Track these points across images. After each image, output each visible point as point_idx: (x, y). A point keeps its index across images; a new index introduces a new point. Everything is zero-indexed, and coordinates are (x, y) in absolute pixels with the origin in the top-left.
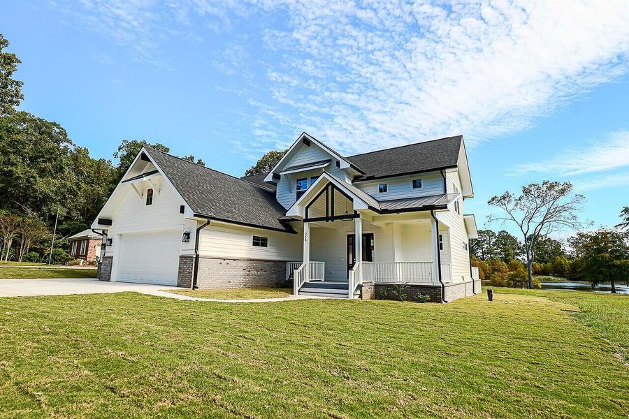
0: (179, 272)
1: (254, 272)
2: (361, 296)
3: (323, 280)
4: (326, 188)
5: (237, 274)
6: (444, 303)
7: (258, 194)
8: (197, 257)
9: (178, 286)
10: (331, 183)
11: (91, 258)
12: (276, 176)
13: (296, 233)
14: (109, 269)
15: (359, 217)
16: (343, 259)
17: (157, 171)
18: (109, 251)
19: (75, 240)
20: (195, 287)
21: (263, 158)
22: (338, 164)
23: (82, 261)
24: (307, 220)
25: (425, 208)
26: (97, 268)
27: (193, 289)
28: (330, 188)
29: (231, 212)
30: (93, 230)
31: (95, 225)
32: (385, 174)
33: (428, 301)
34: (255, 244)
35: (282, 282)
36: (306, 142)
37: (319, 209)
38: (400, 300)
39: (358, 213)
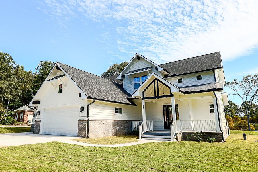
0: (79, 129)
1: (116, 127)
2: (177, 140)
3: (153, 130)
4: (154, 81)
5: (108, 129)
6: (223, 142)
7: (114, 86)
8: (88, 120)
9: (78, 136)
10: (156, 79)
11: (26, 121)
12: (123, 76)
13: (136, 105)
14: (38, 127)
15: (173, 96)
16: (161, 119)
17: (65, 75)
18: (38, 118)
19: (17, 112)
20: (88, 137)
21: (110, 68)
22: (157, 69)
23: (21, 123)
24: (143, 98)
25: (210, 90)
26: (30, 126)
27: (87, 138)
28: (156, 81)
29: (104, 95)
30: (29, 107)
31: (31, 104)
32: (181, 73)
33: (215, 141)
34: (117, 112)
35: (130, 132)
36: (138, 58)
37: (150, 92)
38: (199, 141)
39: (172, 94)
